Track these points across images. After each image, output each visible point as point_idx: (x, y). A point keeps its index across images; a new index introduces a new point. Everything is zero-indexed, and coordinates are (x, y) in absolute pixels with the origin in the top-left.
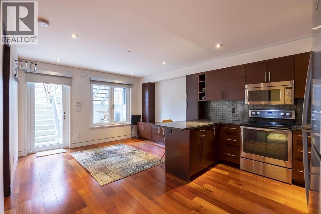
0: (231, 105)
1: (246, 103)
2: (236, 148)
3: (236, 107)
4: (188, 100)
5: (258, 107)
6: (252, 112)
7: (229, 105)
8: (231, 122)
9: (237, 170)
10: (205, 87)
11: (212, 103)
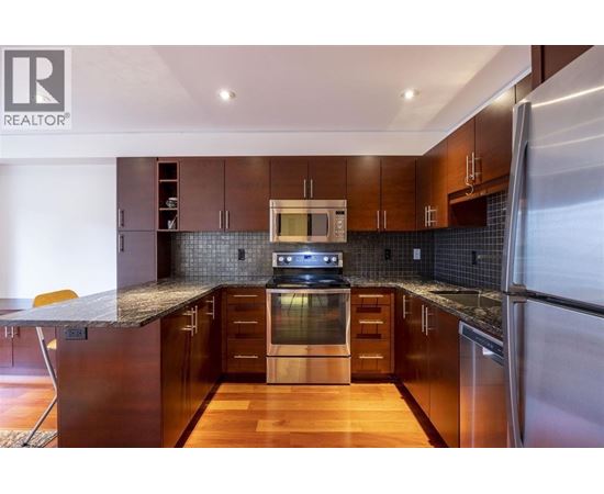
0: (237, 242)
1: (271, 240)
2: (255, 338)
3: (246, 247)
4: (125, 228)
5: (288, 247)
6: (279, 256)
7: (232, 242)
8: (236, 282)
9: (261, 388)
10: (175, 196)
11: (192, 237)
